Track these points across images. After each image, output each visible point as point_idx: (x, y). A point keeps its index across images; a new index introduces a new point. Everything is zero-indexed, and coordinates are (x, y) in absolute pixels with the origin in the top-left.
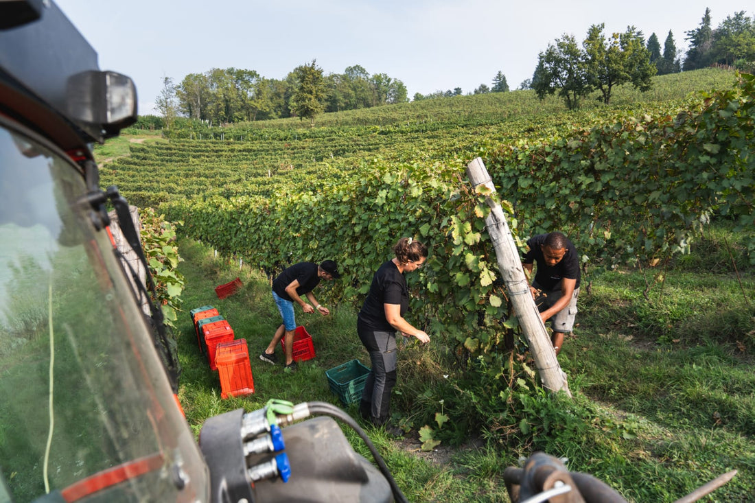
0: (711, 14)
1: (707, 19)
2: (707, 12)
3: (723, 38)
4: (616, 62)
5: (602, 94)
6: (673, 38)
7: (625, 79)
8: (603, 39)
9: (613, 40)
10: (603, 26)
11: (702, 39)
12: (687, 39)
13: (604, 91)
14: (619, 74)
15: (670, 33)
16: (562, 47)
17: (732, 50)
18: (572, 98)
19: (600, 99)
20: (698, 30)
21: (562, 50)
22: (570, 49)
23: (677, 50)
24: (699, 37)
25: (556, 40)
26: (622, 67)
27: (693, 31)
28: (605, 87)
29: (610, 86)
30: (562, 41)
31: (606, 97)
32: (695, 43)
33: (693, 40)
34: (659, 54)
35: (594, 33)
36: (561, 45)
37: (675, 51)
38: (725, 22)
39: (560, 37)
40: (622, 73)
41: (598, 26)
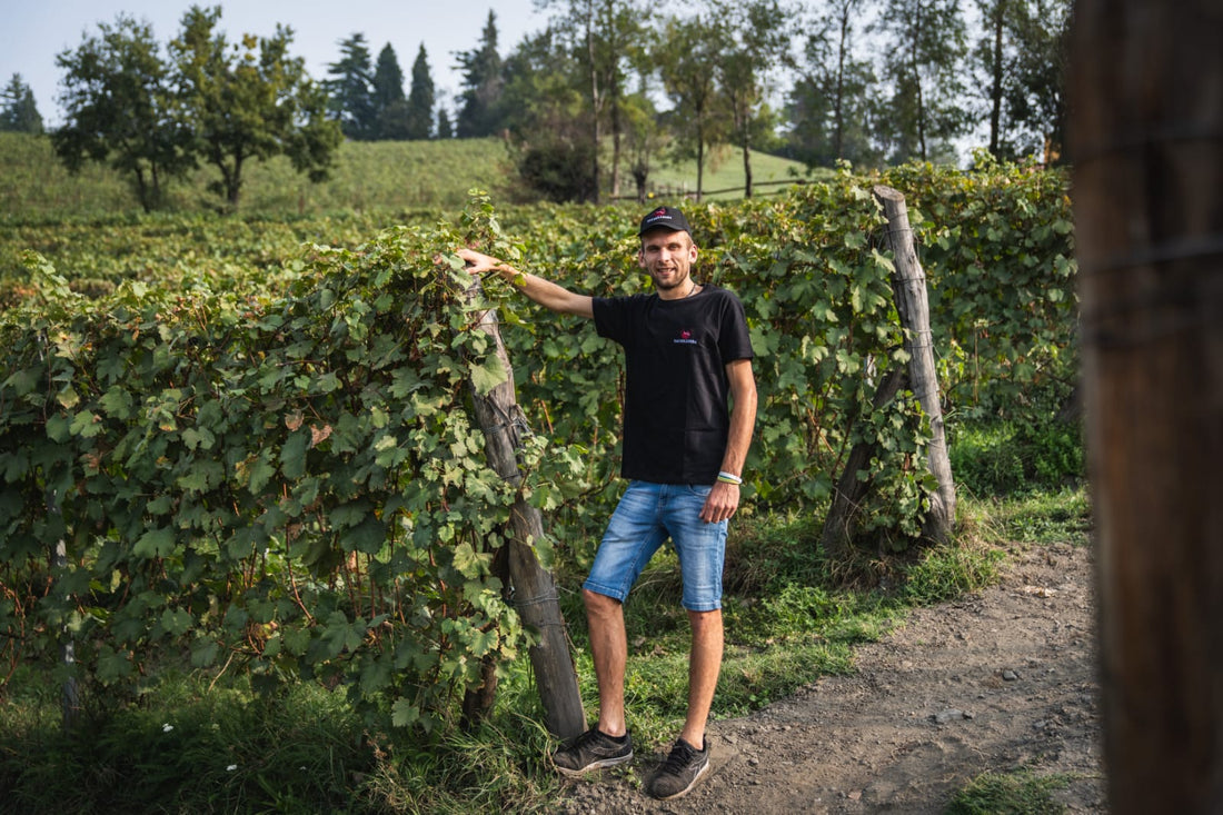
0: (498, 24)
1: (491, 33)
2: (492, 18)
3: (518, 79)
4: (246, 105)
5: (219, 177)
6: (429, 61)
7: (270, 148)
8: (221, 43)
9: (243, 51)
10: (218, 12)
11: (484, 74)
12: (454, 68)
13: (225, 171)
14: (252, 134)
15: (422, 49)
16: (116, 47)
17: (534, 108)
18: (148, 175)
19: (215, 187)
20: (477, 52)
21: (117, 54)
22: (137, 56)
23: (437, 89)
24: (480, 65)
25: (101, 26)
26: (260, 121)
27: (466, 54)
28: (230, 160)
29: (240, 159)
30: (115, 30)
31: (230, 186)
32: (472, 79)
33: (468, 72)
34: (399, 92)
35: (198, 27)
36: (114, 41)
37: (432, 90)
38: (522, 47)
39: (112, 22)
40: (258, 134)
41: (207, 10)
